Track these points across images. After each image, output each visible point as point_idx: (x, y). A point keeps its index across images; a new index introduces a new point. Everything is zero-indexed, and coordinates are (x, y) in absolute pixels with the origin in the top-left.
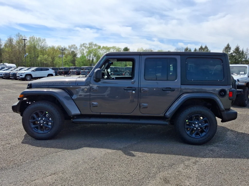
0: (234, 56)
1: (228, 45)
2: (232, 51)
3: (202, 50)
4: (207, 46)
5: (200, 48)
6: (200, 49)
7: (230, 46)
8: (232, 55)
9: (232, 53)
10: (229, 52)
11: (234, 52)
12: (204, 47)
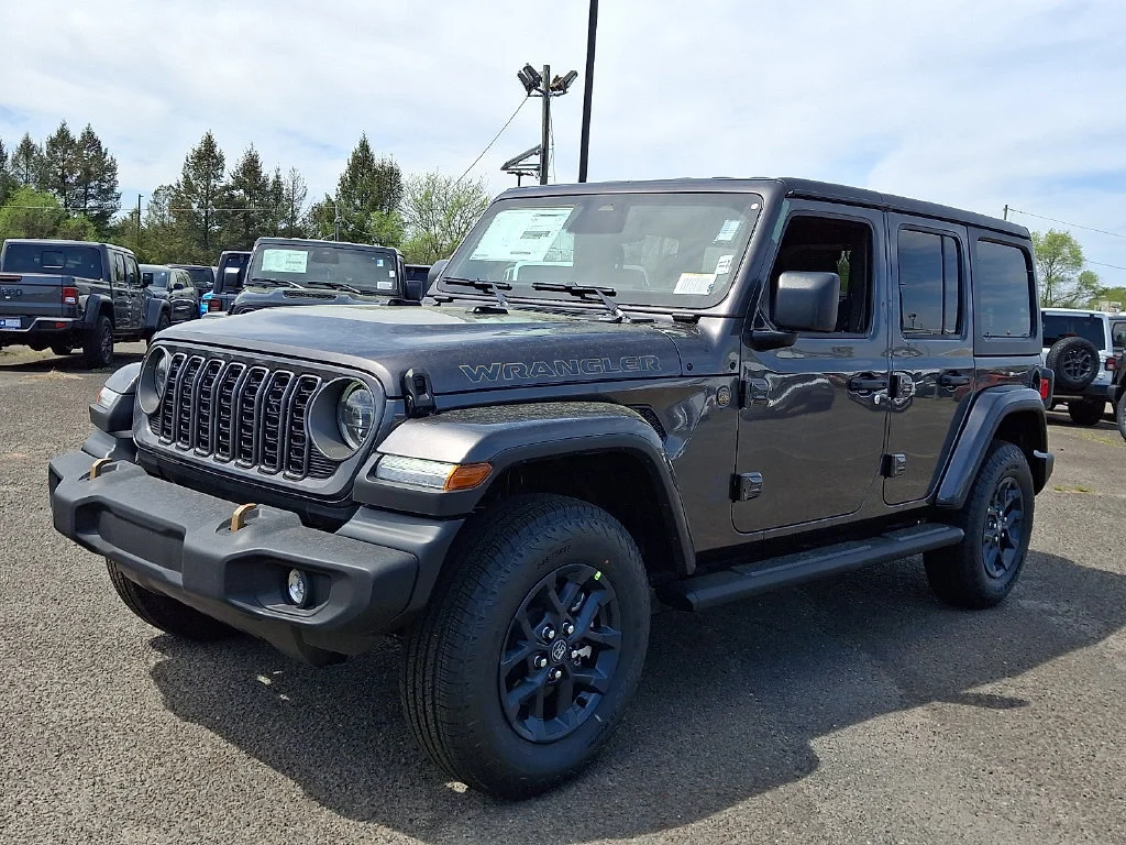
0: (242, 204)
1: (209, 144)
2: (227, 179)
3: (65, 152)
4: (98, 135)
5: (54, 135)
6: (53, 143)
7: (217, 150)
8: (232, 196)
9: (227, 188)
10: (217, 177)
11: (239, 184)
12: (76, 134)
